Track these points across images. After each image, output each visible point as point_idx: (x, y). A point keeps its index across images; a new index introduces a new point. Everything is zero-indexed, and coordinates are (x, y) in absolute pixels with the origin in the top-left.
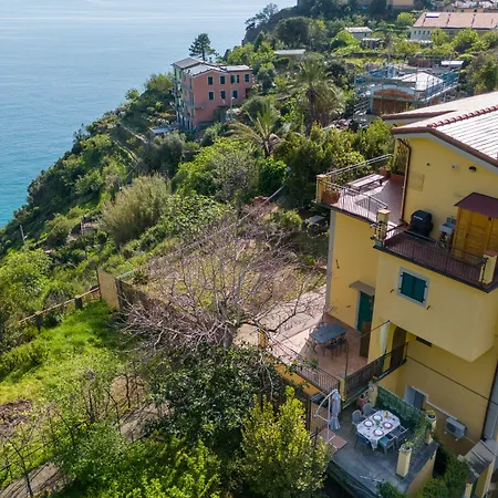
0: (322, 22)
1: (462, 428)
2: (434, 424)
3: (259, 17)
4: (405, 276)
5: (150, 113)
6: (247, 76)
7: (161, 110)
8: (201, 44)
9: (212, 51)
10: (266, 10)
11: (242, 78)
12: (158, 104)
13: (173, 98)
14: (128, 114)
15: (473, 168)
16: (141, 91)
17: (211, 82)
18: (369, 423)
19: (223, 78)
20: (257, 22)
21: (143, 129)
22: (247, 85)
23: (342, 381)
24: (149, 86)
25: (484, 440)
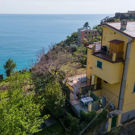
0: (119, 20)
1: (113, 106)
2: (101, 101)
3: (104, 19)
4: (98, 62)
5: (71, 41)
6: (96, 32)
7: (74, 40)
8: (86, 25)
9: (89, 27)
10: (106, 18)
11: (95, 32)
12: (74, 39)
13: (77, 38)
14: (66, 41)
15: (115, 33)
16: (70, 36)
17: (86, 33)
18: (84, 99)
19: (89, 32)
20: (104, 21)
21: (69, 45)
22: (96, 34)
23: (80, 88)
24: (72, 35)
25: (118, 109)
